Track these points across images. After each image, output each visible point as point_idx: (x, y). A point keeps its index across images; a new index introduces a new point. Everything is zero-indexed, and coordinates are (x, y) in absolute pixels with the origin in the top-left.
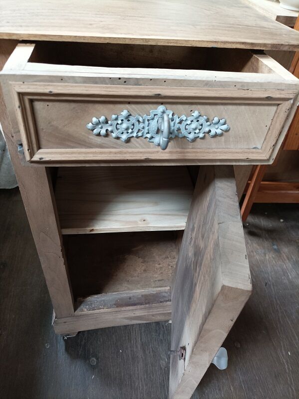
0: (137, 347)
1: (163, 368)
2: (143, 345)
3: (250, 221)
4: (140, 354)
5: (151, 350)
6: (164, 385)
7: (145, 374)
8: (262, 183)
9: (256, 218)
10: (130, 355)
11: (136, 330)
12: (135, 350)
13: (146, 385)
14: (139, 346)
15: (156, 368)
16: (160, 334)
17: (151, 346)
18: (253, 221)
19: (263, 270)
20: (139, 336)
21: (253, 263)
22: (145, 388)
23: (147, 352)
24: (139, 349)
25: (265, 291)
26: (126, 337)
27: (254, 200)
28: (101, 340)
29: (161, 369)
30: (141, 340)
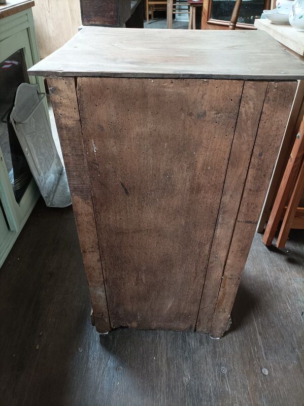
0: (162, 361)
1: (186, 384)
2: (167, 360)
3: (291, 249)
4: (164, 368)
5: (176, 365)
6: (185, 402)
7: (168, 388)
8: (298, 208)
9: (298, 246)
10: (154, 368)
11: (163, 345)
12: (160, 363)
13: (168, 399)
14: (164, 360)
15: (179, 384)
16: (185, 351)
17: (175, 362)
18: (294, 248)
19: (301, 299)
20: (165, 351)
21: (290, 292)
22: (166, 401)
23: (171, 367)
24: (164, 363)
25: (301, 321)
26: (152, 350)
27: (292, 226)
28: (129, 350)
29: (184, 384)
30: (167, 355)
